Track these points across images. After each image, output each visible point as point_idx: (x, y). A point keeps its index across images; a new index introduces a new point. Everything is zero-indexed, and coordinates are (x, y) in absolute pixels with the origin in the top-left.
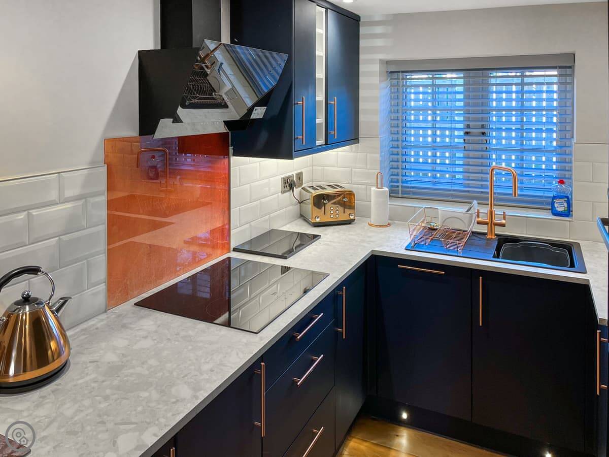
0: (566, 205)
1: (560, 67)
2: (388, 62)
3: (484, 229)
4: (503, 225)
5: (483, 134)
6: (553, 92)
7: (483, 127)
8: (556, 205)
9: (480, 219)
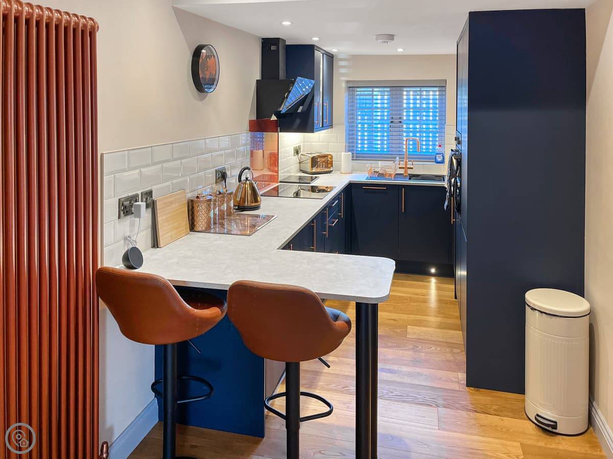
0: (442, 157)
1: (440, 87)
2: (348, 82)
3: (402, 171)
4: (412, 168)
5: (400, 122)
6: (436, 99)
7: (400, 118)
8: (437, 158)
9: (400, 166)
